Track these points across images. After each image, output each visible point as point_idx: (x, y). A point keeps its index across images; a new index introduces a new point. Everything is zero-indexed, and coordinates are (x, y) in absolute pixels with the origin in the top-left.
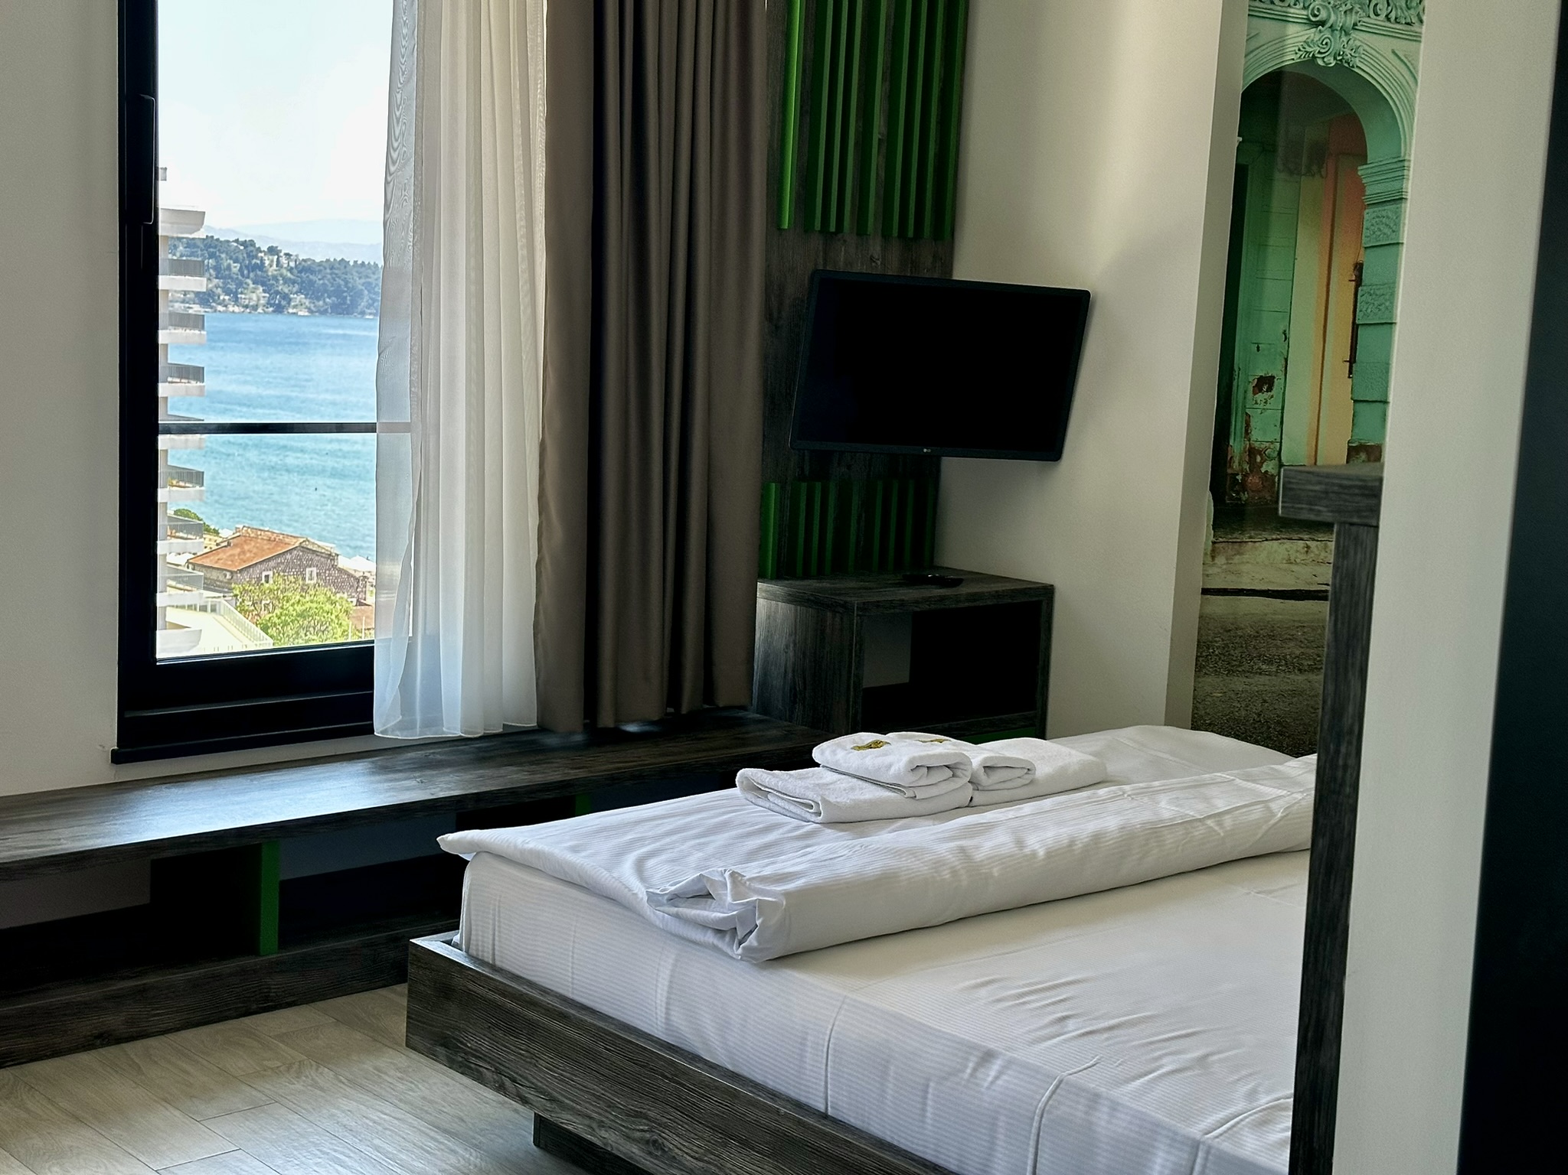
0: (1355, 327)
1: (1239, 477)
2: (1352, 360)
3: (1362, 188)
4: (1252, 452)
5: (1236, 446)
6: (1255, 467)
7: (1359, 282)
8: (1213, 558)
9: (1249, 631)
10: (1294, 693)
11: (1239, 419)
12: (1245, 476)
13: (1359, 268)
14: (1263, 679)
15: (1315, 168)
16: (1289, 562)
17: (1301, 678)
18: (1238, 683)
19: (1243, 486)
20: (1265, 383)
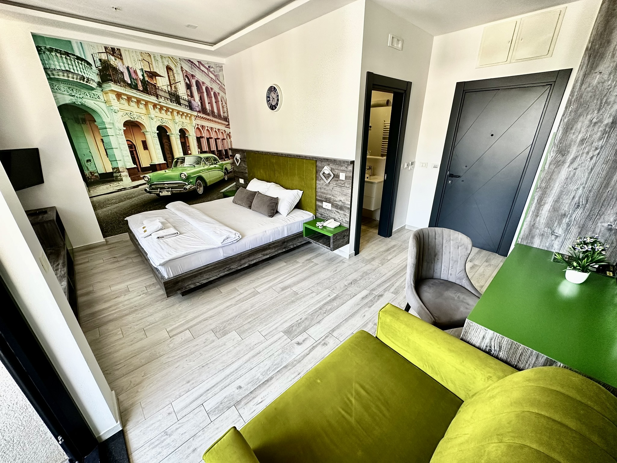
0: (105, 150)
1: (90, 177)
2: (107, 155)
3: (97, 127)
4: (91, 173)
5: (87, 173)
6: (93, 175)
7: (103, 142)
8: (89, 192)
9: (103, 201)
10: (117, 207)
11: (85, 168)
12: (91, 177)
13: (102, 140)
14: (110, 207)
15: (84, 123)
16: (107, 188)
17: (117, 205)
18: (105, 209)
19: (91, 179)
20: (89, 161)
